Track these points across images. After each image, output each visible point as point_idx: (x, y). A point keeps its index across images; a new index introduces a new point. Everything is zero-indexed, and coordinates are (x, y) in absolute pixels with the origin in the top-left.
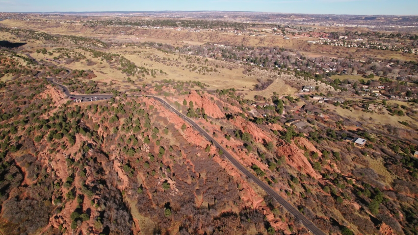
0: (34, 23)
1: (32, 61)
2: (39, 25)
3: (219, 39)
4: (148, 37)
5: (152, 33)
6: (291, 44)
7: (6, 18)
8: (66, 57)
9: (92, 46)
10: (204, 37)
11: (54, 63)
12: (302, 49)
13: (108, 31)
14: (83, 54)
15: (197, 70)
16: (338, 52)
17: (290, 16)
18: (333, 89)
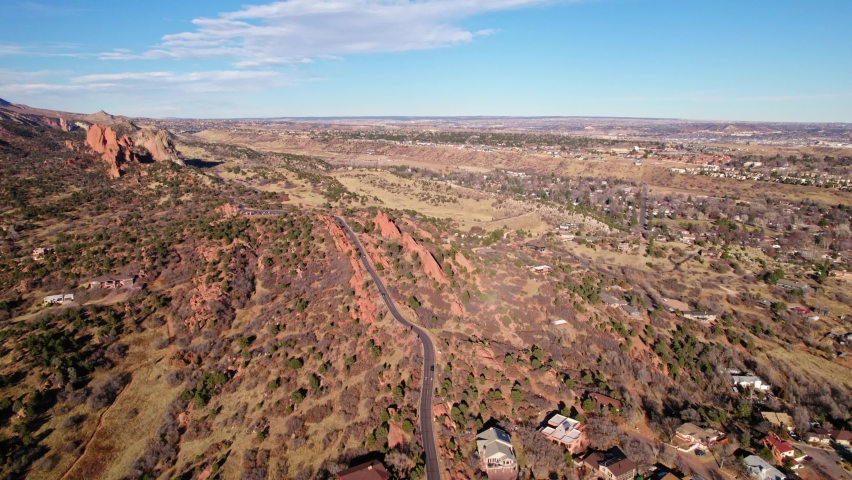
0: (241, 134)
1: (219, 180)
2: (248, 139)
3: (519, 163)
4: (408, 159)
5: (416, 152)
6: (641, 174)
7: (206, 128)
8: (261, 178)
9: (309, 168)
10: (498, 160)
11: (244, 184)
12: (655, 183)
13: (348, 148)
14: (284, 174)
15: (429, 201)
16: (717, 188)
17: (724, 126)
18: (607, 227)
